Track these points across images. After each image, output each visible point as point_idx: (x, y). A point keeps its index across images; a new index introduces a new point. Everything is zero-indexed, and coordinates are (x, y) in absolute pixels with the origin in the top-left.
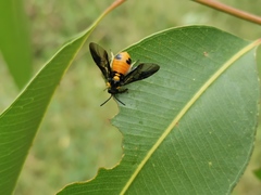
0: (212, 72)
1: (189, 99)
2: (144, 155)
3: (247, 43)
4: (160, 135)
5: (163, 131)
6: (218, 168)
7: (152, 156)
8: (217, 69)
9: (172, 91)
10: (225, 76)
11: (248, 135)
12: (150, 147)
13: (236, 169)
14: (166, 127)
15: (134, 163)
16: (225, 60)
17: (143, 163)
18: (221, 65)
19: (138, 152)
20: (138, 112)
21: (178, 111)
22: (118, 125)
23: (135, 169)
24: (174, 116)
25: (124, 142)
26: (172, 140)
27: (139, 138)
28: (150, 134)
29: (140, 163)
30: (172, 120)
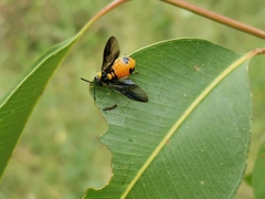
0: (203, 87)
1: (180, 116)
2: (134, 174)
3: (239, 56)
4: (151, 153)
5: (154, 149)
6: (210, 188)
7: (142, 175)
8: (208, 84)
9: (162, 108)
10: (217, 91)
11: (241, 153)
12: (140, 167)
13: (228, 188)
14: (157, 145)
15: (123, 183)
16: (217, 74)
17: (133, 182)
18: (212, 80)
19: (128, 171)
20: (127, 130)
21: (169, 129)
22: (107, 144)
23: (124, 190)
24: (165, 134)
25: (113, 161)
26: (163, 159)
27: (128, 157)
28: (140, 152)
29: (129, 183)
30: (163, 137)
